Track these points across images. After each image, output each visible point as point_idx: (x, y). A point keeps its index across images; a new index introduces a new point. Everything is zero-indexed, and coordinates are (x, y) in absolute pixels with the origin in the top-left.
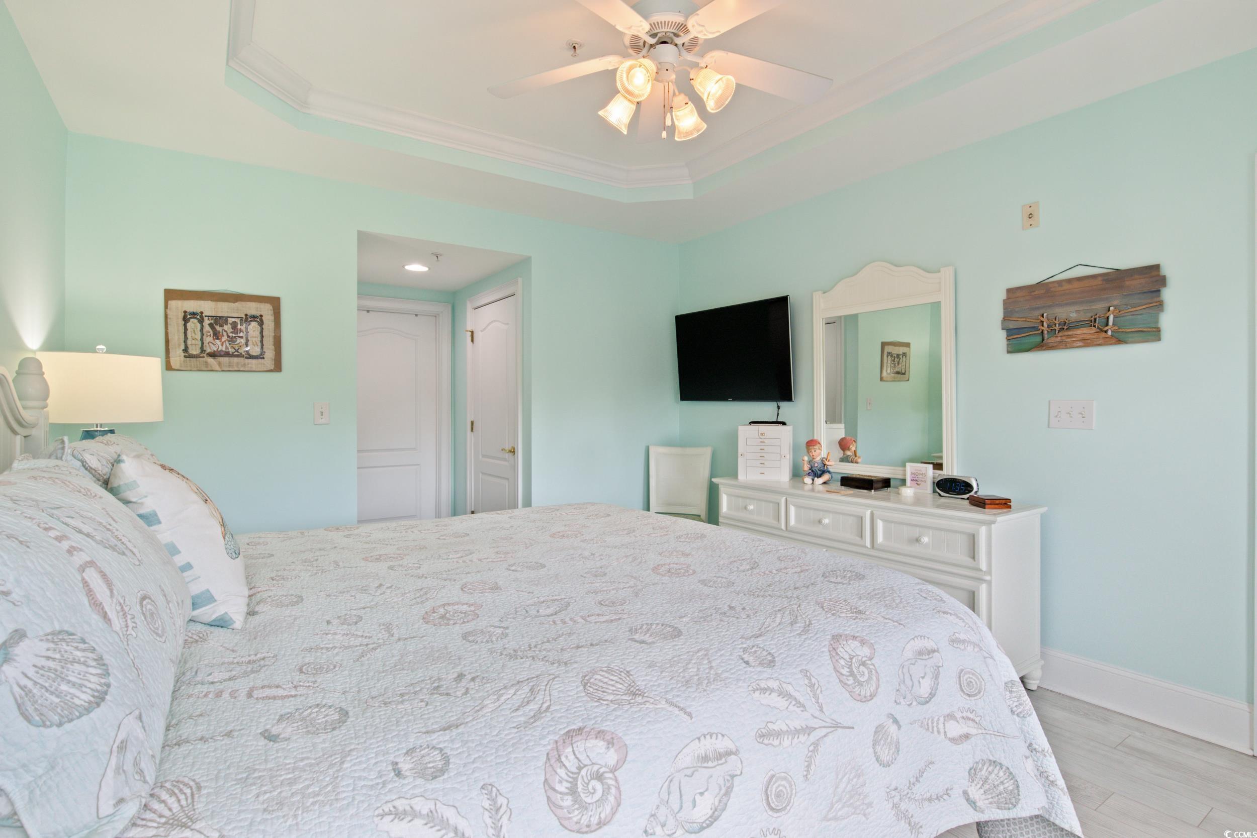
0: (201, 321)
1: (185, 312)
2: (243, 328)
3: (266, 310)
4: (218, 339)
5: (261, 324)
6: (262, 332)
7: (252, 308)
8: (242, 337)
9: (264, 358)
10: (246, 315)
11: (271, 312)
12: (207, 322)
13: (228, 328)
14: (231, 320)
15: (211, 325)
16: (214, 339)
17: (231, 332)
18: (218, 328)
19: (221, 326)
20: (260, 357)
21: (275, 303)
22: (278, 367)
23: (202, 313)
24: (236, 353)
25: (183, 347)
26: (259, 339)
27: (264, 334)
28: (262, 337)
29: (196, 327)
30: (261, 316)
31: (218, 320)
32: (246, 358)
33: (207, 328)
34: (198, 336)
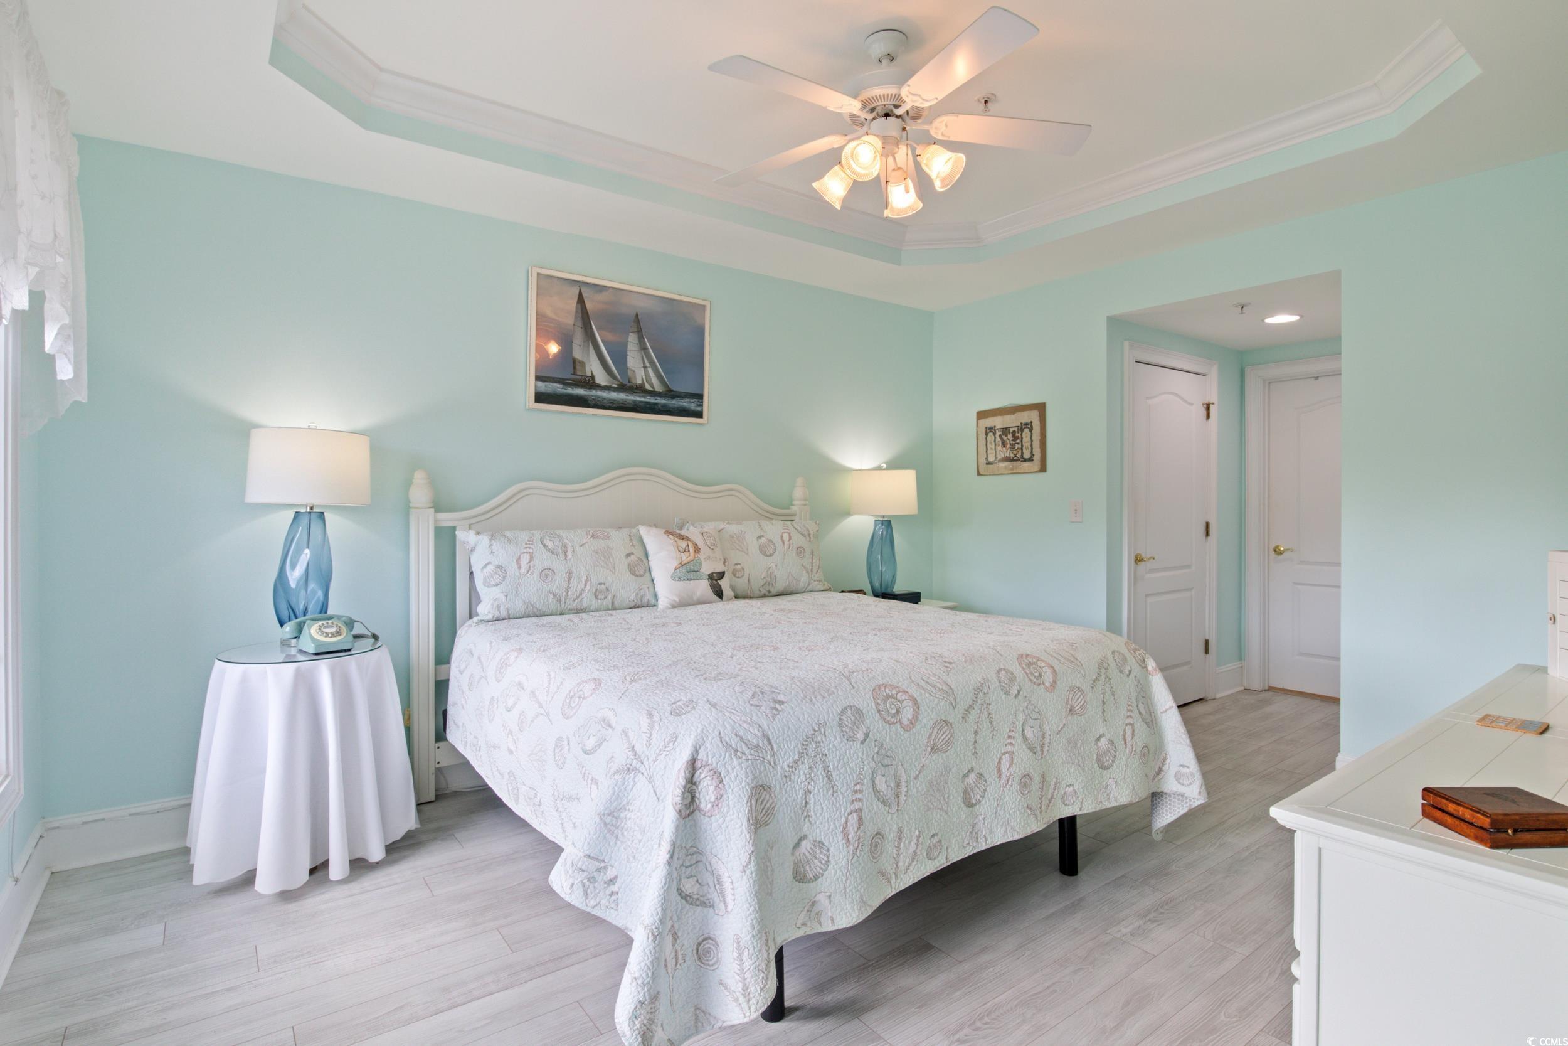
0: (994, 434)
1: (986, 428)
2: (1019, 435)
3: (1033, 417)
4: (1004, 447)
5: (1031, 430)
6: (1031, 437)
7: (1025, 417)
8: (1018, 444)
9: (1033, 460)
10: (1021, 423)
11: (1038, 418)
12: (998, 433)
13: (1010, 437)
14: (1011, 430)
15: (1000, 436)
16: (1002, 447)
17: (1012, 440)
18: (1005, 438)
19: (1006, 436)
20: (1030, 460)
21: (1041, 408)
22: (1043, 468)
23: (995, 427)
24: (1015, 458)
25: (985, 457)
26: (1030, 443)
27: (1033, 438)
28: (1032, 441)
29: (992, 438)
30: (1031, 422)
31: (1005, 431)
32: (1022, 461)
33: (998, 439)
34: (993, 447)
